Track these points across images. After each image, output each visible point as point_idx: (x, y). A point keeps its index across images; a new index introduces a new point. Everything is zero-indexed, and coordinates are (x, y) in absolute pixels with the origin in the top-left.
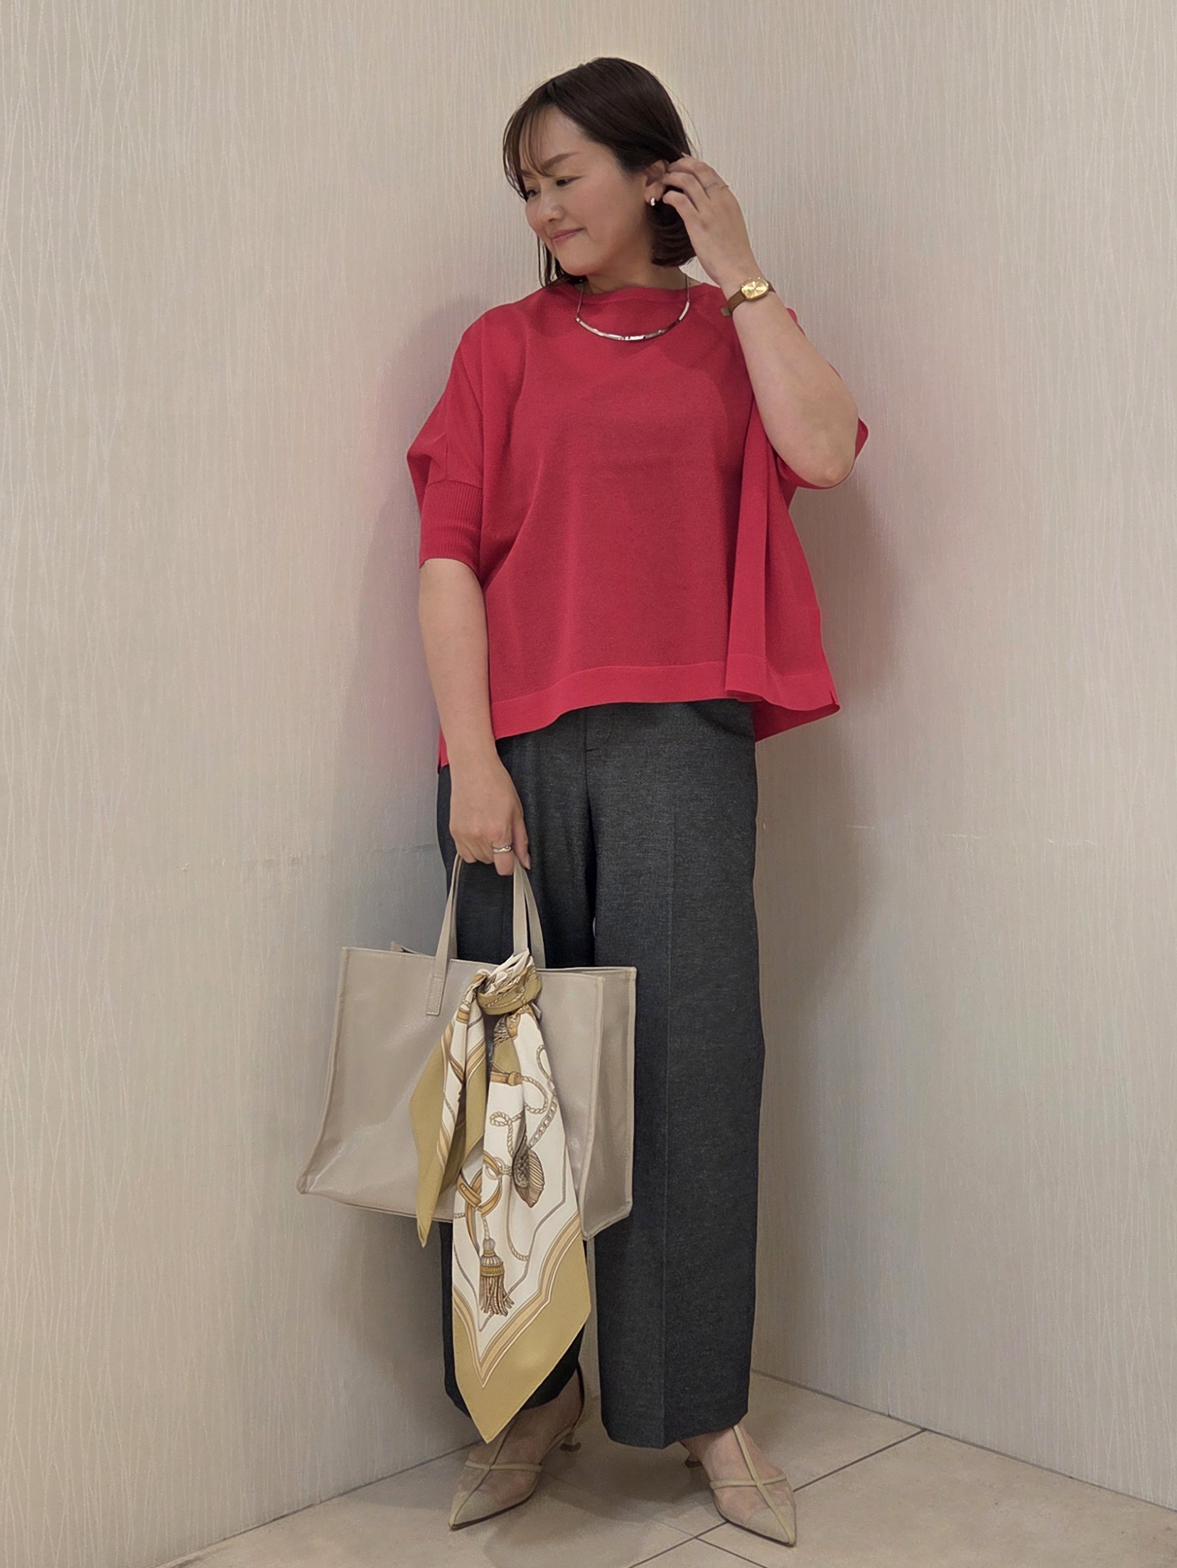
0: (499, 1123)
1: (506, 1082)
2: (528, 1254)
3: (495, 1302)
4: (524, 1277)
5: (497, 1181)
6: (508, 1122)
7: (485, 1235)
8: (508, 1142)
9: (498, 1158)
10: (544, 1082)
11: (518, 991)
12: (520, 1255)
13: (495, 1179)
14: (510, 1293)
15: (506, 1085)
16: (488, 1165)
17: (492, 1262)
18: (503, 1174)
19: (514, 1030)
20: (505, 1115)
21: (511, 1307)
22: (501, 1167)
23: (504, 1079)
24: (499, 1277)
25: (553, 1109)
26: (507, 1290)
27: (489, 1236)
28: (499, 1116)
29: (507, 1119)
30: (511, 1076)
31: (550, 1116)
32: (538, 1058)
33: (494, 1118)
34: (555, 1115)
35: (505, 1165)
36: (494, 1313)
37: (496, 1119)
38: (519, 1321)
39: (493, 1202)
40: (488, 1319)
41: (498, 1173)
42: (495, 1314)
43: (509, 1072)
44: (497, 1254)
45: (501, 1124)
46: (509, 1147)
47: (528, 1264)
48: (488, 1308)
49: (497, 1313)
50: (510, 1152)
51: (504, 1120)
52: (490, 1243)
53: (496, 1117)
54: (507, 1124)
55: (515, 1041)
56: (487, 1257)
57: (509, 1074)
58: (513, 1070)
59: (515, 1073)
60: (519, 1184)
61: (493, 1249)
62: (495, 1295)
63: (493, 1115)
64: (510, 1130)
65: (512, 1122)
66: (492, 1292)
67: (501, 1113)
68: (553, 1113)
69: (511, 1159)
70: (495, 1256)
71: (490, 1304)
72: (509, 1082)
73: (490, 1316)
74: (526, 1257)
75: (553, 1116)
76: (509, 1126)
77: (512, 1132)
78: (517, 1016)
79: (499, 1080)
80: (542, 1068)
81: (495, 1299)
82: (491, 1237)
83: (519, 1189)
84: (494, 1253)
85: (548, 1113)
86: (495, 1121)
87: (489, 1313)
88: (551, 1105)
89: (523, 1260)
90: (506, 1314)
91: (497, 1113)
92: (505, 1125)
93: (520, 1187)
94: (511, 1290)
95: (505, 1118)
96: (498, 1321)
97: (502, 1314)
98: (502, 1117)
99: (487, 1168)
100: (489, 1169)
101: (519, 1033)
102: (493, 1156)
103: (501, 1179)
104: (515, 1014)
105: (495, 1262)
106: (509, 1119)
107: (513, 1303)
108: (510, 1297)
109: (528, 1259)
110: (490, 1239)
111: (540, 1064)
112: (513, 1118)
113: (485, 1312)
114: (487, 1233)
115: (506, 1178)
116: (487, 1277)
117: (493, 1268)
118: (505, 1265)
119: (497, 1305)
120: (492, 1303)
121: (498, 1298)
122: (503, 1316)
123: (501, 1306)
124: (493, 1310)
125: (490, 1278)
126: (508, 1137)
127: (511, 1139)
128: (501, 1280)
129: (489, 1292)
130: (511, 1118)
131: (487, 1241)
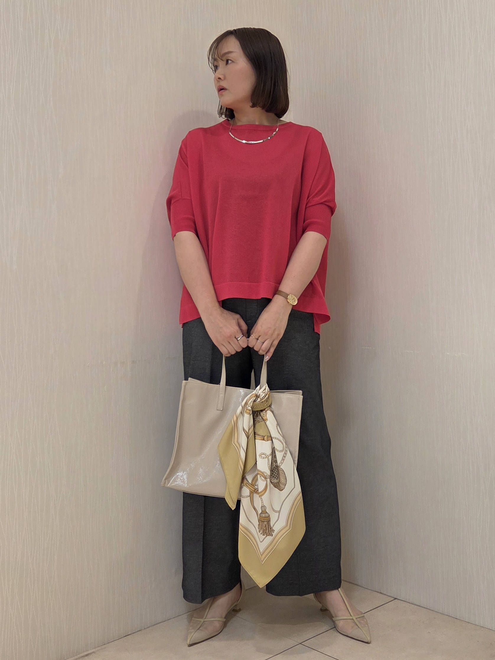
0: (263, 457)
1: (264, 440)
2: (279, 510)
3: (268, 531)
4: (278, 520)
5: (265, 482)
6: (267, 457)
7: (262, 504)
8: (268, 465)
9: (265, 472)
10: (281, 438)
11: (267, 401)
12: (275, 511)
13: (264, 481)
14: (273, 527)
15: (264, 441)
16: (261, 475)
17: (265, 515)
18: (267, 479)
19: (265, 417)
20: (265, 454)
21: (274, 533)
22: (266, 475)
23: (262, 438)
24: (268, 521)
25: (286, 449)
26: (272, 526)
27: (263, 505)
28: (263, 454)
29: (266, 455)
30: (265, 437)
32: (277, 429)
33: (261, 456)
35: (268, 475)
36: (267, 535)
37: (262, 456)
38: (277, 538)
39: (265, 490)
40: (265, 538)
41: (266, 478)
42: (268, 536)
43: (264, 435)
44: (268, 512)
45: (264, 458)
46: (269, 467)
47: (279, 514)
48: (265, 534)
49: (269, 536)
50: (269, 469)
51: (265, 456)
52: (264, 507)
53: (261, 455)
54: (267, 458)
55: (267, 423)
56: (263, 514)
57: (264, 436)
58: (266, 434)
59: (267, 436)
60: (272, 481)
61: (265, 510)
62: (267, 528)
63: (260, 454)
64: (268, 460)
65: (268, 456)
66: (266, 528)
67: (264, 453)
68: (287, 451)
69: (270, 472)
70: (267, 513)
71: (265, 532)
72: (265, 439)
73: (266, 537)
74: (278, 511)
76: (268, 458)
77: (269, 461)
79: (261, 439)
80: (279, 433)
81: (268, 530)
82: (265, 505)
83: (273, 483)
84: (266, 511)
85: (285, 451)
86: (261, 457)
87: (265, 536)
88: (285, 448)
89: (277, 512)
90: (272, 535)
91: (261, 453)
92: (266, 458)
93: (273, 482)
94: (273, 526)
95: (265, 455)
96: (269, 539)
97: (271, 536)
98: (264, 454)
99: (260, 476)
100: (262, 477)
101: (268, 419)
102: (263, 471)
103: (267, 480)
104: (265, 411)
105: (267, 515)
106: (267, 455)
107: (274, 531)
108: (273, 528)
109: (279, 512)
110: (264, 506)
111: (278, 431)
112: (269, 455)
113: (263, 535)
114: (263, 504)
115: (268, 480)
116: (264, 521)
117: (266, 517)
118: (270, 516)
119: (268, 532)
120: (266, 532)
121: (268, 529)
122: (271, 537)
123: (270, 532)
124: (267, 534)
125: (265, 522)
126: (268, 463)
127: (269, 464)
128: (269, 522)
129: (264, 527)
130: (268, 455)
131: (263, 506)
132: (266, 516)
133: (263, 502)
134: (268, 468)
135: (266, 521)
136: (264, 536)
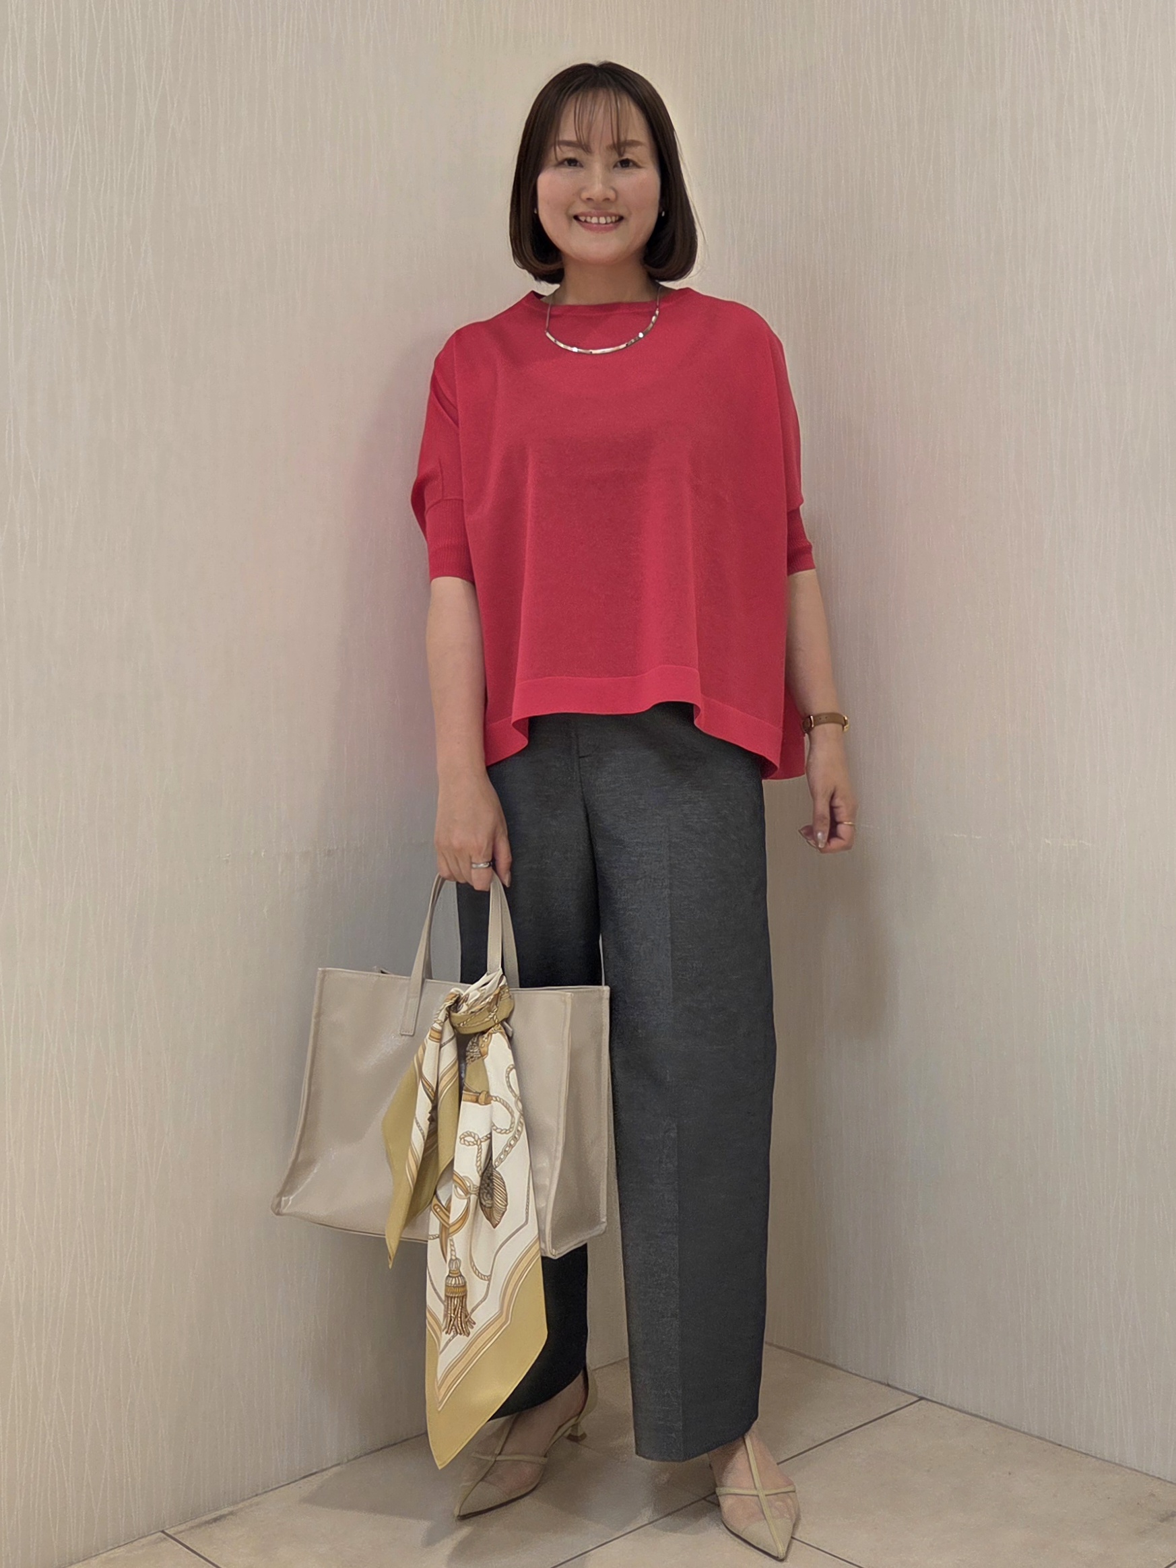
0: (468, 1142)
1: (477, 1101)
2: (489, 1274)
3: (459, 1322)
4: (484, 1299)
5: (466, 1201)
6: (477, 1141)
7: (452, 1255)
8: (477, 1162)
9: (466, 1177)
10: (511, 1100)
11: (490, 1011)
12: (482, 1275)
13: (464, 1199)
14: (471, 1313)
15: (477, 1105)
16: (457, 1185)
17: (457, 1282)
18: (471, 1194)
19: (485, 1049)
20: (475, 1134)
21: (472, 1327)
22: (470, 1186)
23: (474, 1098)
24: (463, 1297)
25: (520, 1129)
26: (469, 1310)
27: (455, 1256)
28: (469, 1135)
29: (476, 1138)
30: (481, 1095)
31: (517, 1136)
32: (508, 1077)
33: (463, 1138)
34: (522, 1136)
35: (474, 1185)
36: (457, 1333)
37: (466, 1139)
38: (480, 1342)
39: (461, 1221)
40: (450, 1340)
41: (467, 1192)
42: (459, 1335)
43: (480, 1091)
44: (463, 1274)
45: (471, 1143)
46: (478, 1167)
47: (489, 1284)
48: (452, 1329)
49: (461, 1334)
50: (478, 1173)
51: (473, 1140)
52: (456, 1263)
53: (466, 1136)
54: (477, 1144)
55: (485, 1060)
56: (453, 1277)
57: (480, 1094)
58: (484, 1089)
59: (485, 1093)
60: (484, 1203)
61: (458, 1269)
62: (459, 1315)
63: (463, 1134)
64: (480, 1149)
65: (481, 1142)
66: (455, 1312)
67: (471, 1133)
68: (520, 1133)
69: (478, 1179)
70: (461, 1275)
71: (453, 1325)
72: (479, 1101)
73: (453, 1337)
74: (487, 1277)
75: (519, 1136)
76: (478, 1146)
77: (481, 1152)
78: (488, 1036)
79: (470, 1099)
80: (510, 1086)
81: (459, 1319)
82: (458, 1256)
83: (484, 1208)
84: (460, 1272)
85: (515, 1133)
86: (464, 1140)
87: (452, 1334)
88: (518, 1124)
89: (485, 1280)
90: (469, 1334)
91: (466, 1132)
92: (474, 1144)
93: (485, 1206)
94: (473, 1311)
95: (474, 1138)
96: (461, 1341)
97: (465, 1334)
98: (471, 1136)
99: (456, 1187)
100: (458, 1189)
101: (489, 1052)
102: (462, 1175)
103: (469, 1198)
104: (487, 1034)
105: (461, 1282)
106: (479, 1139)
107: (474, 1323)
108: (472, 1317)
109: (489, 1278)
110: (457, 1259)
111: (508, 1082)
112: (483, 1138)
113: (447, 1333)
114: (453, 1253)
115: (473, 1197)
116: (452, 1297)
117: (459, 1287)
118: (467, 1284)
119: (459, 1325)
120: (456, 1323)
121: (461, 1318)
122: (465, 1337)
123: (464, 1326)
124: (456, 1331)
125: (455, 1297)
126: (477, 1157)
127: (480, 1160)
128: (464, 1300)
129: (453, 1312)
130: (480, 1137)
131: (454, 1260)
132: (459, 1284)
133: (455, 1251)
134: (475, 1168)
135: (458, 1297)
136: (449, 1334)
